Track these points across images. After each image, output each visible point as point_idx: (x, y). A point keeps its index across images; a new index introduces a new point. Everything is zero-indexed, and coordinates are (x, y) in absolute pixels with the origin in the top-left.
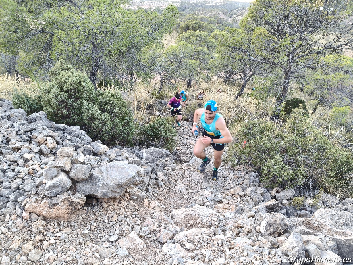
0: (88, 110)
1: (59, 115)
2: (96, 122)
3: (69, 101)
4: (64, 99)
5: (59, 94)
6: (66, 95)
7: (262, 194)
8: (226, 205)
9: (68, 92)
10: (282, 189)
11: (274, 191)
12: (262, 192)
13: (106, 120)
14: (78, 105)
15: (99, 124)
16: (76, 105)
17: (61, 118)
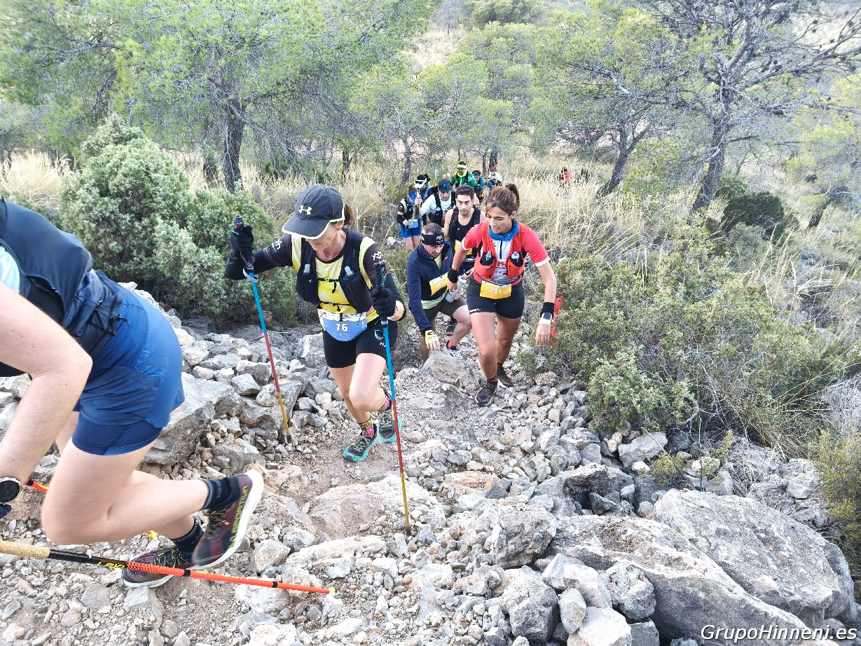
0: (167, 240)
1: (101, 255)
2: (186, 269)
3: (123, 219)
4: (108, 214)
5: (95, 204)
6: (113, 205)
7: (580, 448)
8: (475, 474)
9: (121, 197)
10: (635, 432)
11: (617, 437)
12: (581, 440)
13: (209, 264)
14: (144, 228)
15: (195, 273)
16: (140, 228)
17: (109, 260)
